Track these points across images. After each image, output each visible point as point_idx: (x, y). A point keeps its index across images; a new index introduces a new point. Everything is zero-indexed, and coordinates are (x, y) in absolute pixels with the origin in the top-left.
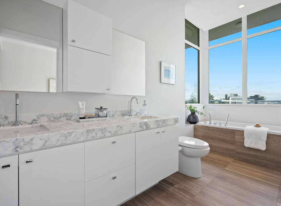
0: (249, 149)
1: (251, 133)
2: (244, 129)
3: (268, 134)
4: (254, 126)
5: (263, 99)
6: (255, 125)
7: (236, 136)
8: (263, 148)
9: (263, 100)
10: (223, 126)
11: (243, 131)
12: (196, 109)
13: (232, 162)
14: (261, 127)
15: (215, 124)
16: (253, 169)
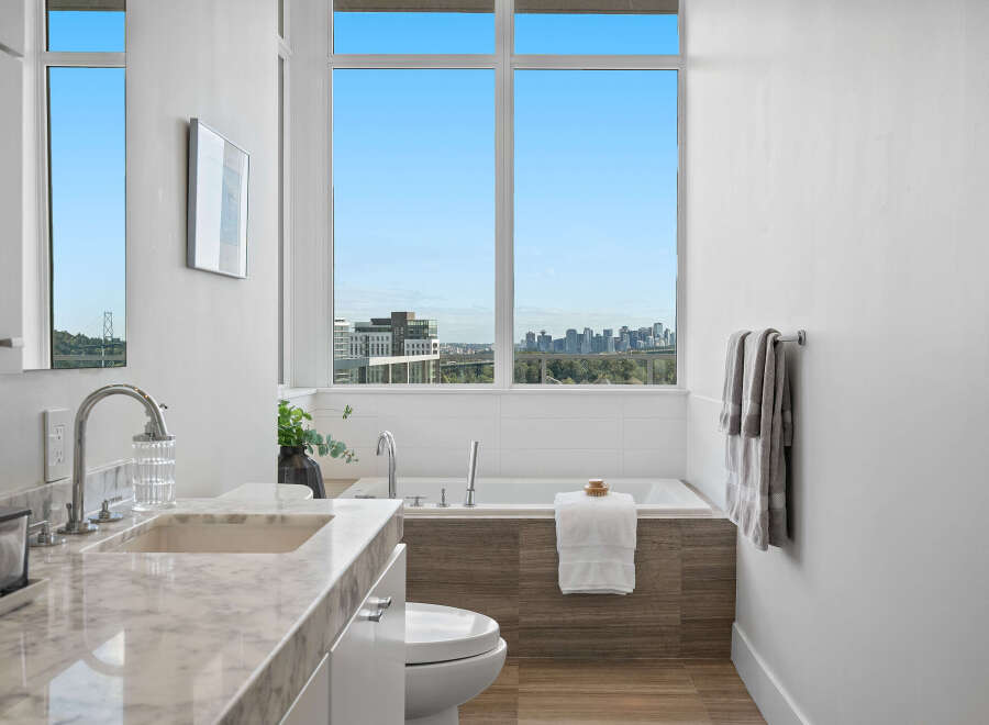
0: (580, 598)
1: (586, 529)
2: (553, 513)
3: (640, 522)
4: (584, 492)
5: (426, 331)
6: (587, 487)
7: (523, 553)
8: (626, 584)
9: (426, 336)
10: (456, 508)
11: (552, 523)
12: (305, 425)
13: (521, 682)
14: (609, 492)
15: (417, 504)
16: (607, 688)
